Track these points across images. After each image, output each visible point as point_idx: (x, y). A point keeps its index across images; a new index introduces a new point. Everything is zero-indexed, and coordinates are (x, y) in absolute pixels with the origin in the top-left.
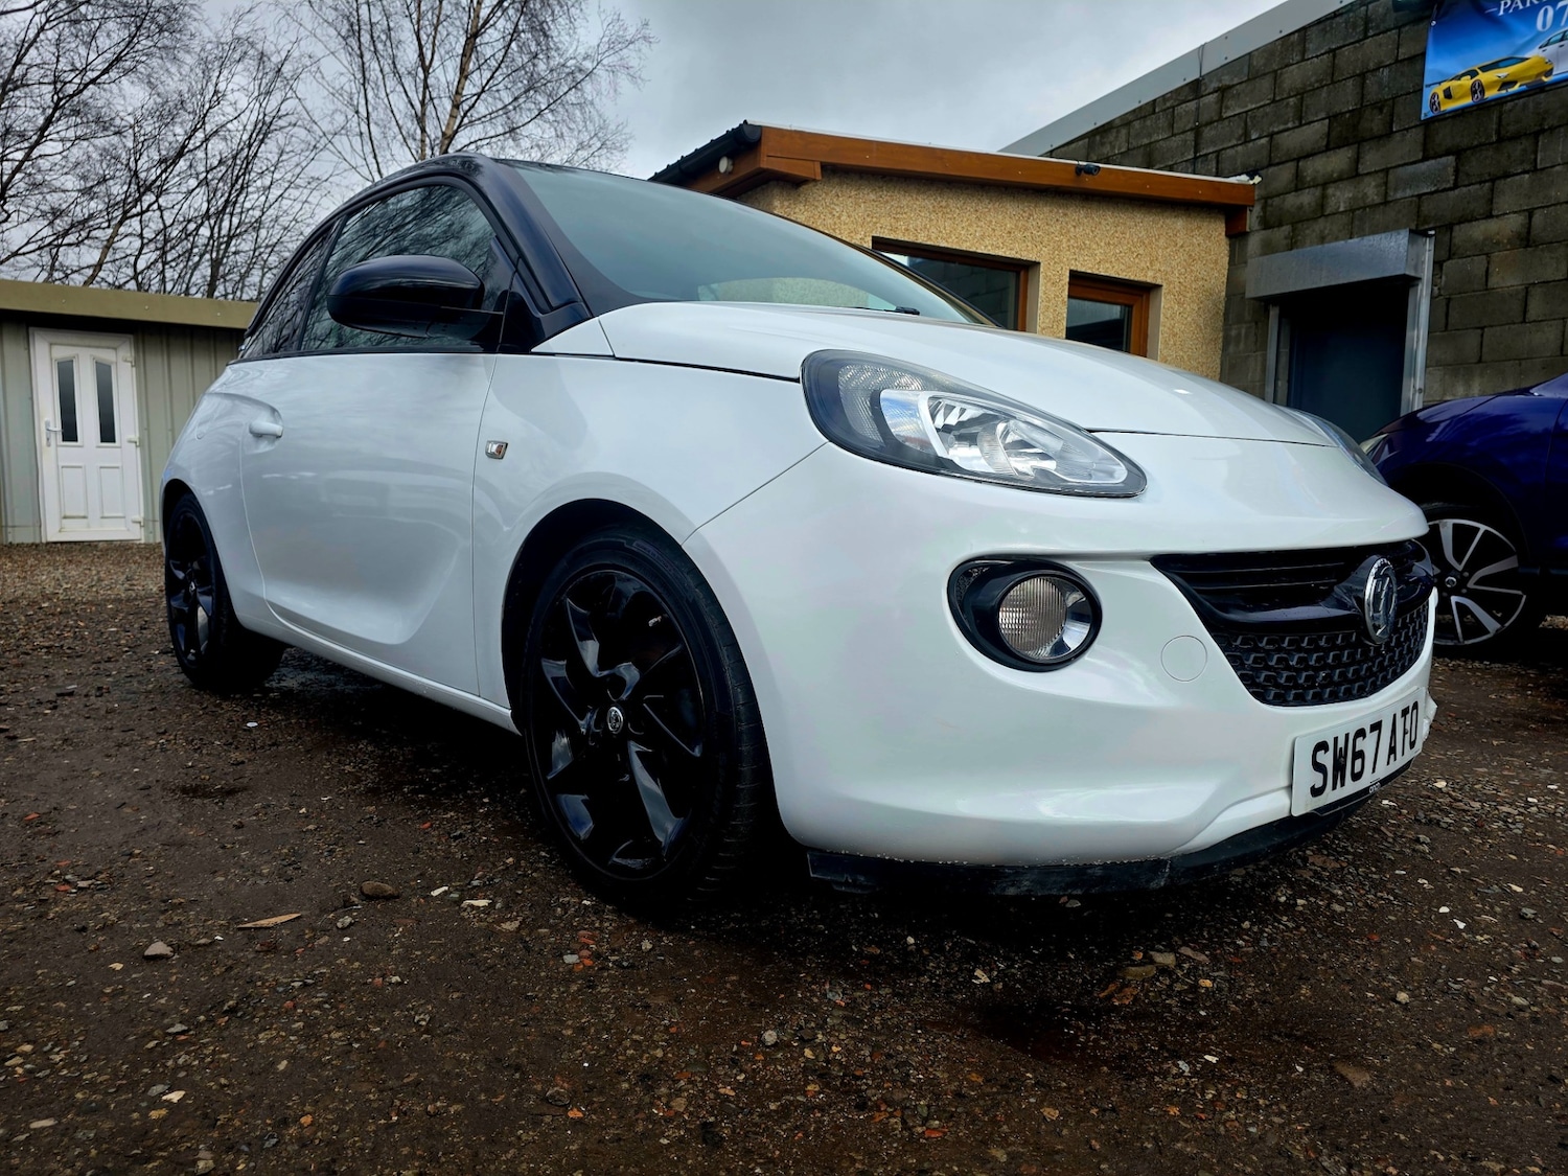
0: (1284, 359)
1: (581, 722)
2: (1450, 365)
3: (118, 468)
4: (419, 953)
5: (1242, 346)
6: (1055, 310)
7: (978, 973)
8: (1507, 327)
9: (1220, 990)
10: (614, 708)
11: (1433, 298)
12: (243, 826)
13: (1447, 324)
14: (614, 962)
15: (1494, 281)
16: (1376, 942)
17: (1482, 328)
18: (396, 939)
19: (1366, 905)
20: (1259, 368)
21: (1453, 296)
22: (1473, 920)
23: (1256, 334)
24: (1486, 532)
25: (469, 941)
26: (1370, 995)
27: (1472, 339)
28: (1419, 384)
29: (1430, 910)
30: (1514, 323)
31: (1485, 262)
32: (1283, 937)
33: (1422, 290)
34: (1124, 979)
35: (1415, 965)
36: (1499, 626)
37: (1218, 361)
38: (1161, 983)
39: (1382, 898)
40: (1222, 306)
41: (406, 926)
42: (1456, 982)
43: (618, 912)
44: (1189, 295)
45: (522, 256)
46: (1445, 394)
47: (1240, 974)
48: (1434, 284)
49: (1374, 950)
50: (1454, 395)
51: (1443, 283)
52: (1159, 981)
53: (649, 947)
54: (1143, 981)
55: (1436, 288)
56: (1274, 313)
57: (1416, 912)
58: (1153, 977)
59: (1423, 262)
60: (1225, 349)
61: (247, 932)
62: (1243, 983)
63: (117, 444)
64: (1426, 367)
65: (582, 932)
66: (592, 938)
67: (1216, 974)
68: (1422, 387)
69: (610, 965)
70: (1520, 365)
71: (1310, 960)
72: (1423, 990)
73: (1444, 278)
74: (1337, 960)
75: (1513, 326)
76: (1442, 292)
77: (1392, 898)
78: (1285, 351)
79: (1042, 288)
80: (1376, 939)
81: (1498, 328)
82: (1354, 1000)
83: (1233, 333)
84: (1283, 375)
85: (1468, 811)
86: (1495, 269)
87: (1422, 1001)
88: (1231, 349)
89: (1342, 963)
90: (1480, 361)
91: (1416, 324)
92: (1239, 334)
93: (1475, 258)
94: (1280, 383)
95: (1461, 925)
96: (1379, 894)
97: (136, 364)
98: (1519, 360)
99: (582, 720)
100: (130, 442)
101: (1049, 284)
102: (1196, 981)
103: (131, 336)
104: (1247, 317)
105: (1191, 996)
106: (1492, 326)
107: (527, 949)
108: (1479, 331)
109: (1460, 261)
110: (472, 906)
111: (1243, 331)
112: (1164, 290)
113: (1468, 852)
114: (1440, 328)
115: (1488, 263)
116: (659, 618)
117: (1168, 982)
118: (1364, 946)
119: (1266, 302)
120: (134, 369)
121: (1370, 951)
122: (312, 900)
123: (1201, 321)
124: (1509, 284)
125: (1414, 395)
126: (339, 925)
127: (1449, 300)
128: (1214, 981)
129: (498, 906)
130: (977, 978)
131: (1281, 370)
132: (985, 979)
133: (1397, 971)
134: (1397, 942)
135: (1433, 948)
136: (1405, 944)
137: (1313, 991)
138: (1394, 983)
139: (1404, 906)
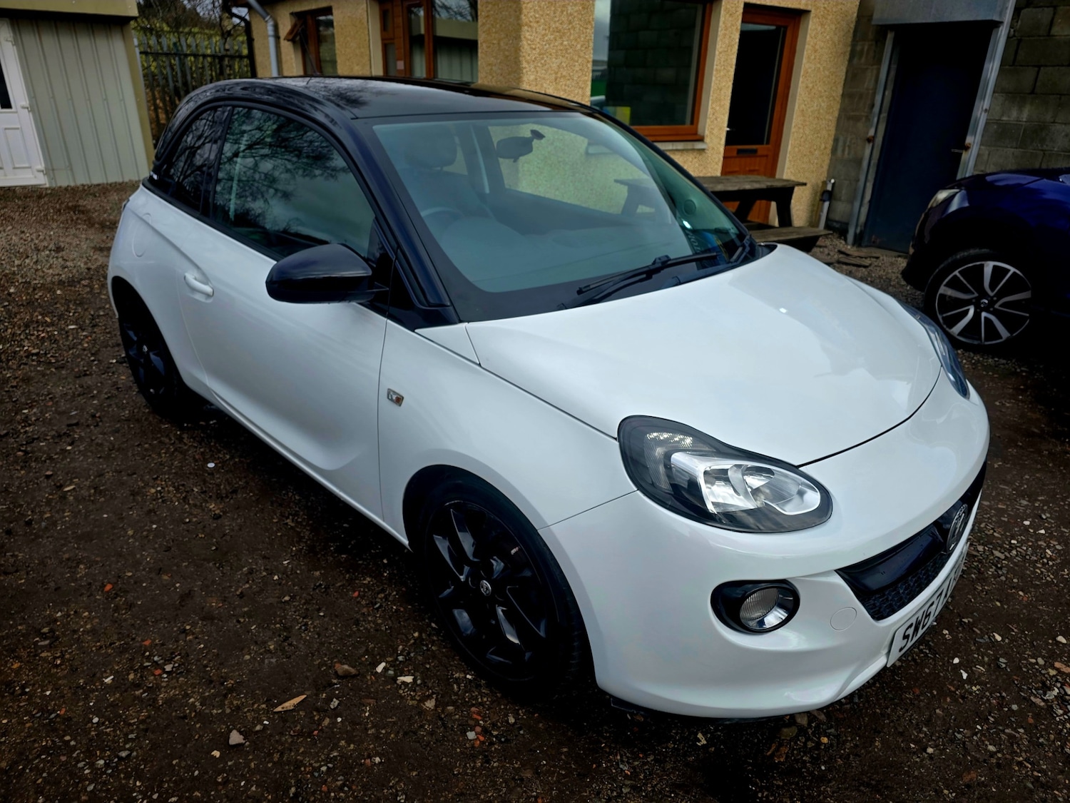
0: (893, 73)
1: (461, 577)
2: (1010, 93)
3: (18, 129)
4: (383, 732)
5: (863, 60)
6: (730, 37)
7: (700, 736)
8: (1057, 68)
9: (831, 745)
10: (485, 581)
11: (1009, 38)
12: (243, 596)
13: (1015, 60)
14: (496, 737)
15: (1056, 30)
16: (917, 696)
17: (1039, 67)
18: (368, 718)
19: (914, 660)
20: (873, 79)
21: (1023, 38)
22: (972, 670)
23: (875, 51)
24: (1014, 273)
25: (409, 719)
26: (912, 746)
27: (1029, 75)
28: (986, 104)
29: (948, 662)
30: (1063, 66)
31: (1052, 13)
32: (866, 693)
33: (1002, 30)
34: (780, 738)
35: (938, 716)
36: (1009, 335)
37: (845, 70)
38: (800, 742)
39: (921, 651)
40: (852, 26)
41: (370, 705)
42: (959, 732)
43: (488, 686)
44: (830, 17)
45: (399, 246)
46: (1002, 115)
47: (843, 730)
48: (1011, 27)
49: (916, 702)
50: (1009, 117)
51: (1018, 26)
52: (799, 740)
53: (513, 721)
54: (791, 741)
55: (1012, 30)
56: (890, 36)
57: (941, 663)
58: (796, 736)
59: (1007, 8)
60: (850, 60)
61: (280, 715)
62: (844, 738)
63: (13, 110)
64: (994, 92)
65: (473, 709)
66: (479, 714)
67: (829, 731)
68: (988, 108)
69: (494, 739)
70: (1060, 99)
71: (881, 713)
72: (941, 740)
73: (1019, 22)
74: (896, 714)
75: (1061, 68)
76: (1016, 34)
77: (928, 651)
78: (894, 67)
79: (722, 19)
80: (918, 692)
81: (1051, 68)
82: (904, 751)
83: (859, 48)
84: (890, 87)
85: (976, 556)
86: (1058, 20)
87: (940, 750)
88: (855, 61)
89: (898, 716)
90: (1032, 92)
91: (993, 58)
92: (863, 49)
93: (1046, 9)
94: (887, 93)
95: (965, 676)
96: (921, 647)
97: (15, 43)
98: (1061, 95)
99: (462, 575)
100: (23, 108)
101: (728, 15)
102: (819, 738)
103: (7, 19)
104: (871, 36)
105: (816, 752)
106: (1046, 66)
107: (444, 725)
108: (1036, 69)
109: (1034, 10)
110: (404, 683)
111: (866, 48)
112: (812, 15)
113: (973, 600)
114: (1009, 64)
115: (1054, 14)
116: (517, 548)
117: (804, 740)
118: (910, 699)
119: (883, 30)
120: (15, 47)
121: (914, 704)
122: (307, 678)
123: (836, 39)
124: (1066, 33)
125: (981, 114)
126: (332, 707)
127: (1020, 41)
128: (828, 737)
129: (419, 682)
130: (699, 741)
131: (889, 83)
132: (704, 742)
133: (928, 723)
134: (929, 695)
135: (948, 700)
136: (933, 696)
137: (882, 744)
138: (926, 734)
139: (934, 659)
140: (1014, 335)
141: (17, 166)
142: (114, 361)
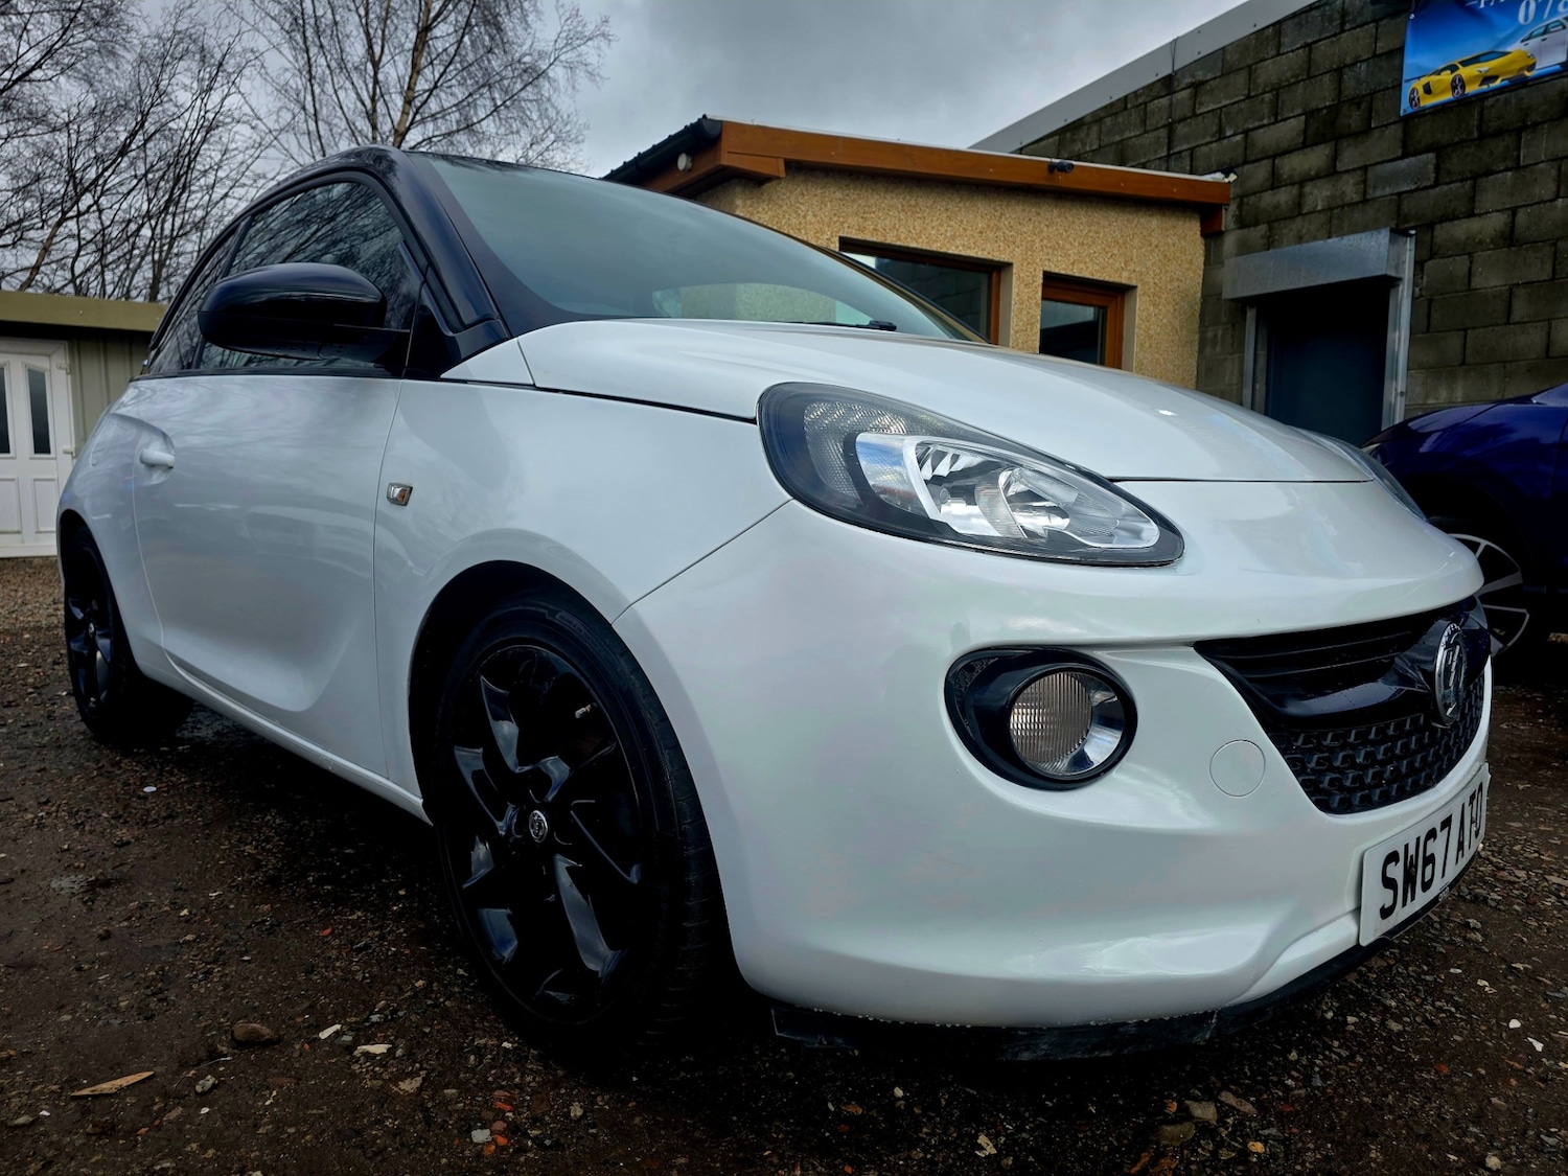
0: (1262, 361)
1: (499, 824)
2: (1431, 368)
3: (53, 480)
4: (291, 1130)
5: (1218, 348)
6: (1028, 313)
7: (982, 1140)
8: (1491, 329)
9: (1274, 1156)
10: (537, 812)
11: (1414, 299)
13: (1428, 326)
14: (534, 1140)
15: (1477, 282)
16: (1445, 1076)
17: (1465, 330)
18: (267, 1108)
19: (1426, 1021)
20: (1236, 371)
21: (1435, 297)
22: (1551, 1038)
23: (1232, 336)
24: (1487, 546)
25: (356, 1110)
26: (1452, 1157)
27: (1453, 342)
28: (1401, 385)
29: (1499, 1026)
30: (1498, 325)
31: (1467, 262)
32: (1338, 1071)
33: (1403, 291)
34: (1158, 1144)
35: (1497, 1109)
36: (1501, 646)
37: (1195, 364)
38: (1203, 1149)
39: (1441, 1010)
40: (1198, 308)
41: (281, 1087)
42: (1550, 1134)
43: (539, 1059)
44: (1164, 296)
45: (431, 264)
46: (1427, 397)
47: (1295, 1130)
48: (1415, 285)
49: (1445, 1086)
50: (1437, 399)
51: (1424, 284)
52: (1200, 1146)
53: (579, 1112)
54: (1182, 1147)
55: (1417, 289)
56: (1251, 314)
57: (1484, 1028)
58: (1193, 1140)
59: (1404, 262)
60: (1201, 351)
61: (82, 1102)
62: (1300, 1145)
63: (52, 455)
64: (1408, 369)
65: (498, 1093)
66: (508, 1101)
67: (1266, 1132)
68: (1404, 390)
69: (530, 1143)
70: (1505, 367)
71: (1374, 1104)
72: (1513, 1148)
73: (1425, 278)
74: (1406, 1104)
75: (1496, 328)
76: (1423, 293)
77: (1453, 1010)
78: (1263, 354)
79: (1015, 290)
80: (1445, 1071)
81: (1481, 330)
82: (1435, 1166)
83: (1210, 335)
84: (1262, 379)
85: (1515, 883)
86: (1478, 269)
87: (1515, 1165)
88: (1208, 351)
89: (1411, 1109)
90: (1463, 363)
91: (1397, 326)
92: (1216, 336)
93: (1457, 258)
94: (1258, 386)
95: (1539, 1047)
96: (1438, 1004)
97: (71, 371)
98: (1504, 362)
99: (500, 820)
100: (66, 452)
101: (1022, 285)
102: (1245, 1144)
103: (66, 343)
104: (1224, 318)
105: (1241, 1168)
106: (1475, 328)
107: (428, 1120)
108: (1462, 333)
109: (1442, 261)
110: (367, 1054)
111: (1220, 333)
112: (1139, 291)
113: (1525, 939)
114: (1422, 329)
115: (1471, 263)
116: (588, 708)
117: (1211, 1147)
118: (1433, 1082)
119: (1242, 304)
120: (69, 376)
121: (1442, 1089)
122: (171, 1047)
123: (1177, 324)
124: (1492, 285)
125: (1395, 398)
126: (199, 1089)
127: (1430, 301)
128: (1265, 1142)
129: (399, 1053)
130: (981, 1148)
131: (1258, 373)
132: (991, 1150)
133: (1478, 1119)
134: (1471, 1075)
135: (1513, 1082)
136: (1480, 1077)
137: (1385, 1154)
138: (1478, 1139)
139: (1469, 1021)
140: (1510, 644)
141: (41, 529)
142: (64, 693)
